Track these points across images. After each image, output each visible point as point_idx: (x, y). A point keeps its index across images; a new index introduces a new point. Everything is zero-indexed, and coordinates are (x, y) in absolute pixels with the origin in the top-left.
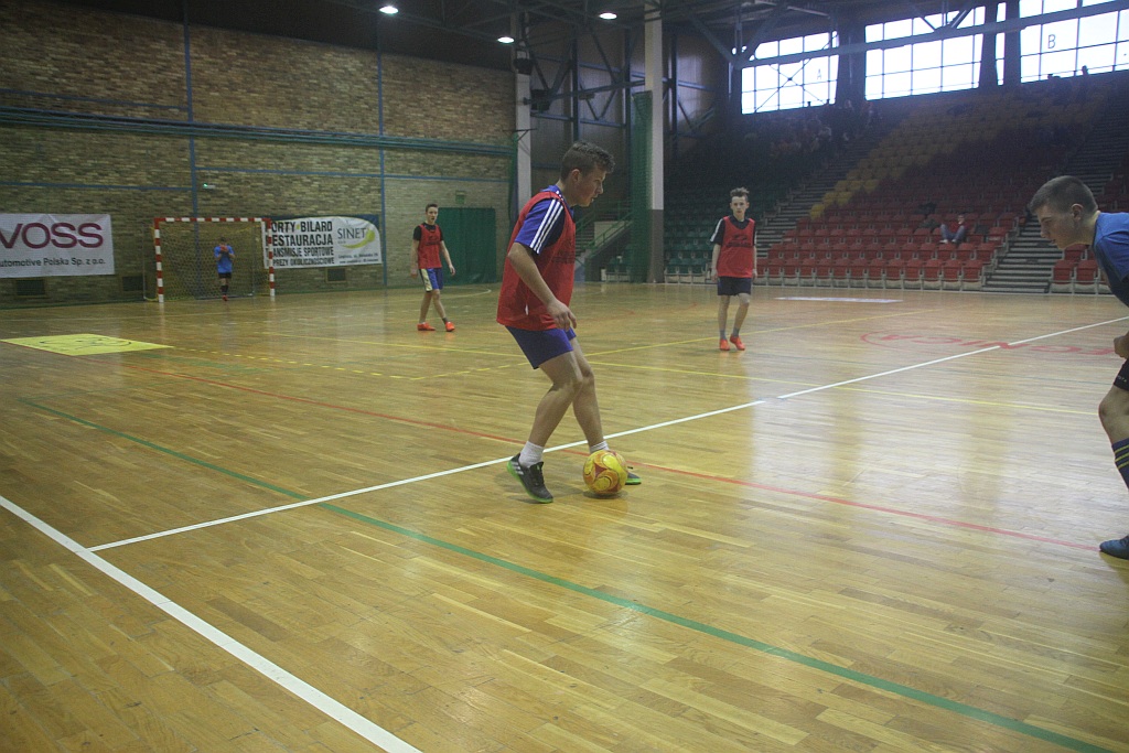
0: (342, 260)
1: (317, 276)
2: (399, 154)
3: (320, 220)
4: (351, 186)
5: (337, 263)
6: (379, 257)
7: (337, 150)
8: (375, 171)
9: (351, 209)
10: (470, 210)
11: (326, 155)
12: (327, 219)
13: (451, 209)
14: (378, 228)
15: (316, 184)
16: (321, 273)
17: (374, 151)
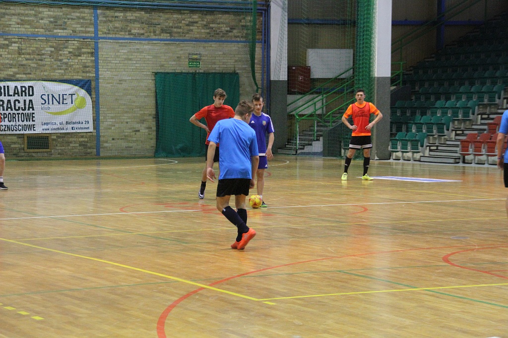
0: (45, 127)
1: (15, 143)
2: (117, 14)
3: (19, 84)
4: (58, 49)
5: (39, 130)
6: (91, 125)
7: (41, 9)
8: (89, 32)
9: (57, 74)
10: (206, 74)
11: (27, 15)
12: (27, 84)
13: (181, 73)
14: (90, 95)
15: (15, 47)
16: (20, 140)
17: (87, 11)
